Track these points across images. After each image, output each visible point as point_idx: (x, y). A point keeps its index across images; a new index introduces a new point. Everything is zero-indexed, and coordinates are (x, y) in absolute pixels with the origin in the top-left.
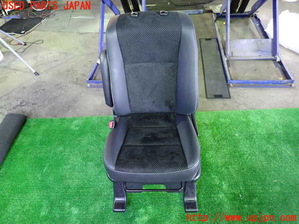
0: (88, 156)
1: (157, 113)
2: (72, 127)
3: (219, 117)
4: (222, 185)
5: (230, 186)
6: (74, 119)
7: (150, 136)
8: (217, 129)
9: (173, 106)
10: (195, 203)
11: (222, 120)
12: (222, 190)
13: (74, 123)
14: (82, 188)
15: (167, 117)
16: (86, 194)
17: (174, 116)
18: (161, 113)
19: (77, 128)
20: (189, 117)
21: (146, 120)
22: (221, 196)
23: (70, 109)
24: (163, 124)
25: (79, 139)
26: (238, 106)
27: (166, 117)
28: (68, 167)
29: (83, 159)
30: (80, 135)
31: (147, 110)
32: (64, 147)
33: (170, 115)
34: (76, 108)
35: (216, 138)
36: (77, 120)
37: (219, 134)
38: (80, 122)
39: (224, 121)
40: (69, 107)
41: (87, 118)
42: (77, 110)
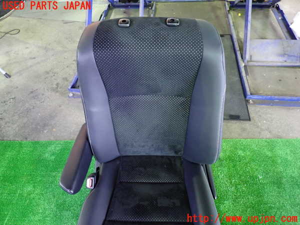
2: (47, 155)
6: (49, 144)
8: (234, 166)
9: (180, 151)
13: (49, 149)
15: (171, 164)
17: (182, 163)
20: (202, 167)
23: (46, 128)
24: (165, 178)
25: (54, 174)
26: (260, 133)
28: (37, 218)
29: (58, 206)
30: (55, 169)
32: (34, 187)
33: (175, 161)
34: (53, 128)
35: (233, 181)
36: (53, 144)
37: (238, 174)
38: (57, 149)
39: (243, 155)
40: (45, 125)
41: (66, 142)
42: (54, 130)
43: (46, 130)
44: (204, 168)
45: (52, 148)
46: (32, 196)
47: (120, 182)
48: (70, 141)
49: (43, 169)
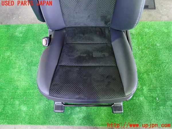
0: (32, 61)
1: (92, 27)
2: (17, 34)
3: (144, 28)
4: (143, 90)
5: (150, 90)
6: (18, 26)
7: (85, 55)
8: (142, 38)
9: (109, 21)
10: (121, 106)
11: (146, 30)
12: (143, 94)
13: (18, 30)
14: (29, 89)
15: (102, 31)
16: (32, 94)
17: (109, 31)
18: (95, 27)
19: (21, 35)
21: (81, 35)
22: (142, 98)
23: (14, 16)
25: (23, 45)
26: (161, 17)
27: (100, 32)
28: (16, 70)
29: (28, 64)
30: (23, 42)
31: (82, 25)
32: (11, 53)
34: (19, 16)
35: (140, 47)
36: (20, 27)
37: (144, 43)
38: (24, 29)
39: (148, 31)
40: (13, 14)
41: (29, 25)
42: (20, 17)
43: (14, 17)
44: (125, 33)
45: (20, 29)
46: (11, 58)
47: (67, 43)
48: (31, 24)
49: (16, 42)
